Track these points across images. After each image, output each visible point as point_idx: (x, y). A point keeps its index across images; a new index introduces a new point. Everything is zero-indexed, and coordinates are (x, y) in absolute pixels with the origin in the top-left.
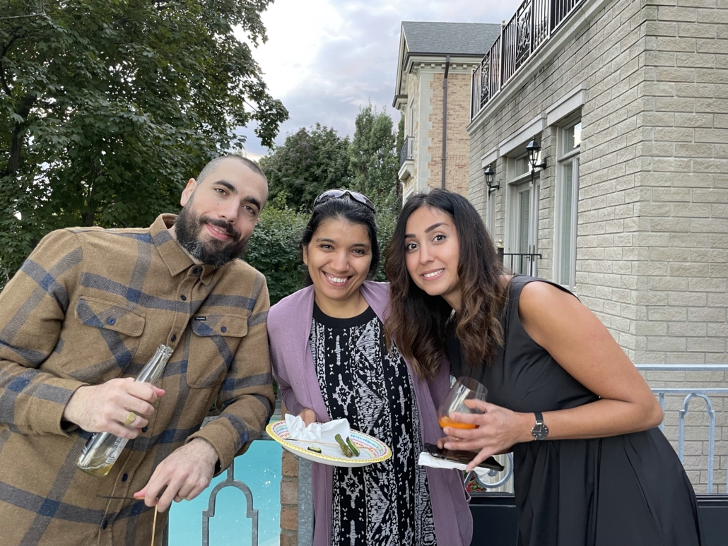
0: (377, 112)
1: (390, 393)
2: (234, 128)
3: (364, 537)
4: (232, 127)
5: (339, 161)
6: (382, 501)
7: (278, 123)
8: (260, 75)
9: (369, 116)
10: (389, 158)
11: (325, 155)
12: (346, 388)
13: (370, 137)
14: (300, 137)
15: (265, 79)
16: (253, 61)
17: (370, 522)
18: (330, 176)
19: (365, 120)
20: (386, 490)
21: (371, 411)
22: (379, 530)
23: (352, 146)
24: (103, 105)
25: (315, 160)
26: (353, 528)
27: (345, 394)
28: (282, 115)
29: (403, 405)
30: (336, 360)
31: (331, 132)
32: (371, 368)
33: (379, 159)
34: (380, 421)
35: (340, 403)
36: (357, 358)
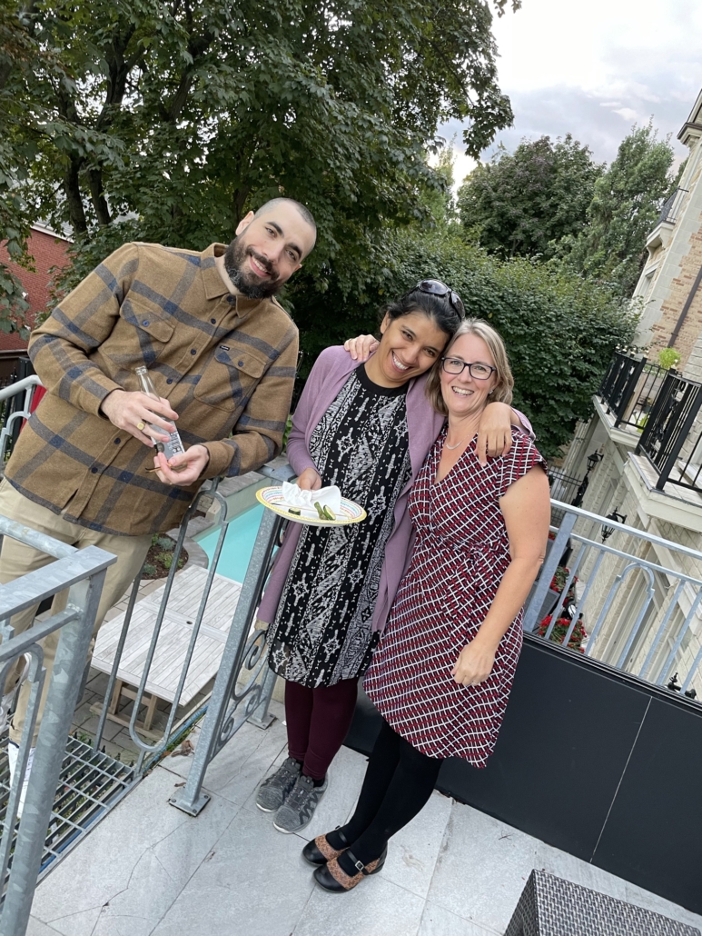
0: (656, 139)
1: (384, 456)
2: (447, 119)
3: (319, 560)
4: (445, 117)
5: (580, 197)
6: (342, 538)
7: (496, 129)
8: (494, 57)
9: (643, 142)
10: (648, 210)
11: (562, 183)
12: (351, 440)
13: (632, 174)
14: (537, 149)
15: (498, 63)
16: (490, 35)
17: (327, 550)
18: (559, 214)
19: (634, 146)
20: (348, 531)
21: (360, 466)
22: (333, 559)
23: (601, 181)
24: (284, 62)
25: (546, 186)
26: (312, 549)
27: (347, 445)
28: (504, 118)
29: (389, 471)
30: (356, 416)
31: (584, 151)
32: (380, 433)
33: (634, 208)
34: (364, 476)
35: (339, 449)
36: (373, 422)
